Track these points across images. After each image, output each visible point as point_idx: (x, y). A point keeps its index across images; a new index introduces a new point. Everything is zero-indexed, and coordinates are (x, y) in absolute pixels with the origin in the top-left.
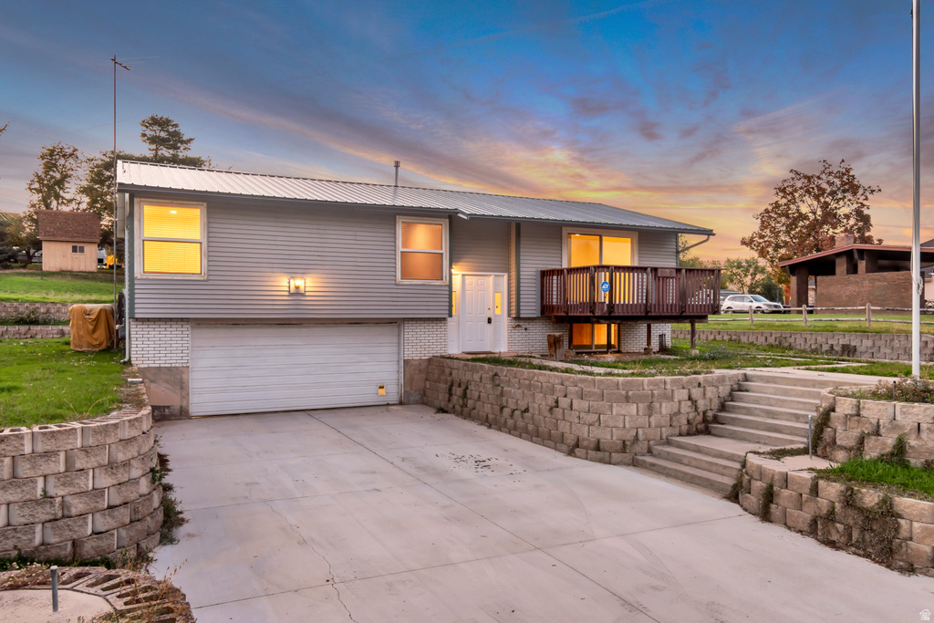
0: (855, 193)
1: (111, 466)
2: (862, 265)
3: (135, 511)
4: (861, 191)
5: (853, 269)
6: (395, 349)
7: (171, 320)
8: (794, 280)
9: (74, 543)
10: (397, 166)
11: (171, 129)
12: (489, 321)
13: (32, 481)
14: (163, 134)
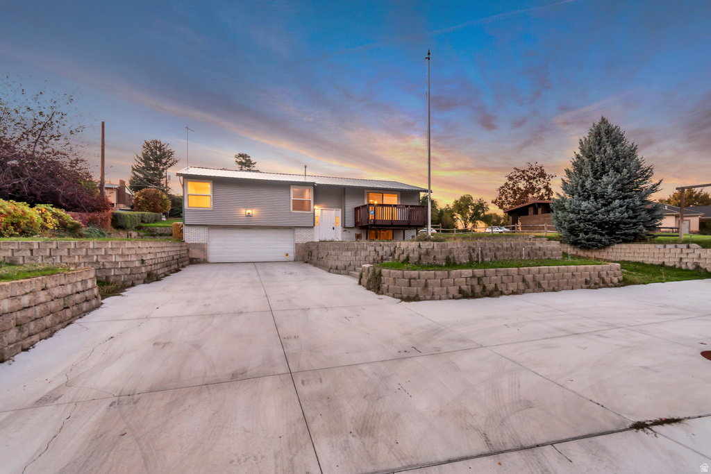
0: (545, 178)
1: (122, 255)
2: (540, 210)
3: (131, 271)
4: (547, 177)
5: (536, 212)
6: (292, 239)
7: (200, 225)
8: (511, 218)
9: (107, 277)
10: (305, 167)
11: (247, 159)
12: (333, 228)
13: (92, 256)
14: (244, 161)
